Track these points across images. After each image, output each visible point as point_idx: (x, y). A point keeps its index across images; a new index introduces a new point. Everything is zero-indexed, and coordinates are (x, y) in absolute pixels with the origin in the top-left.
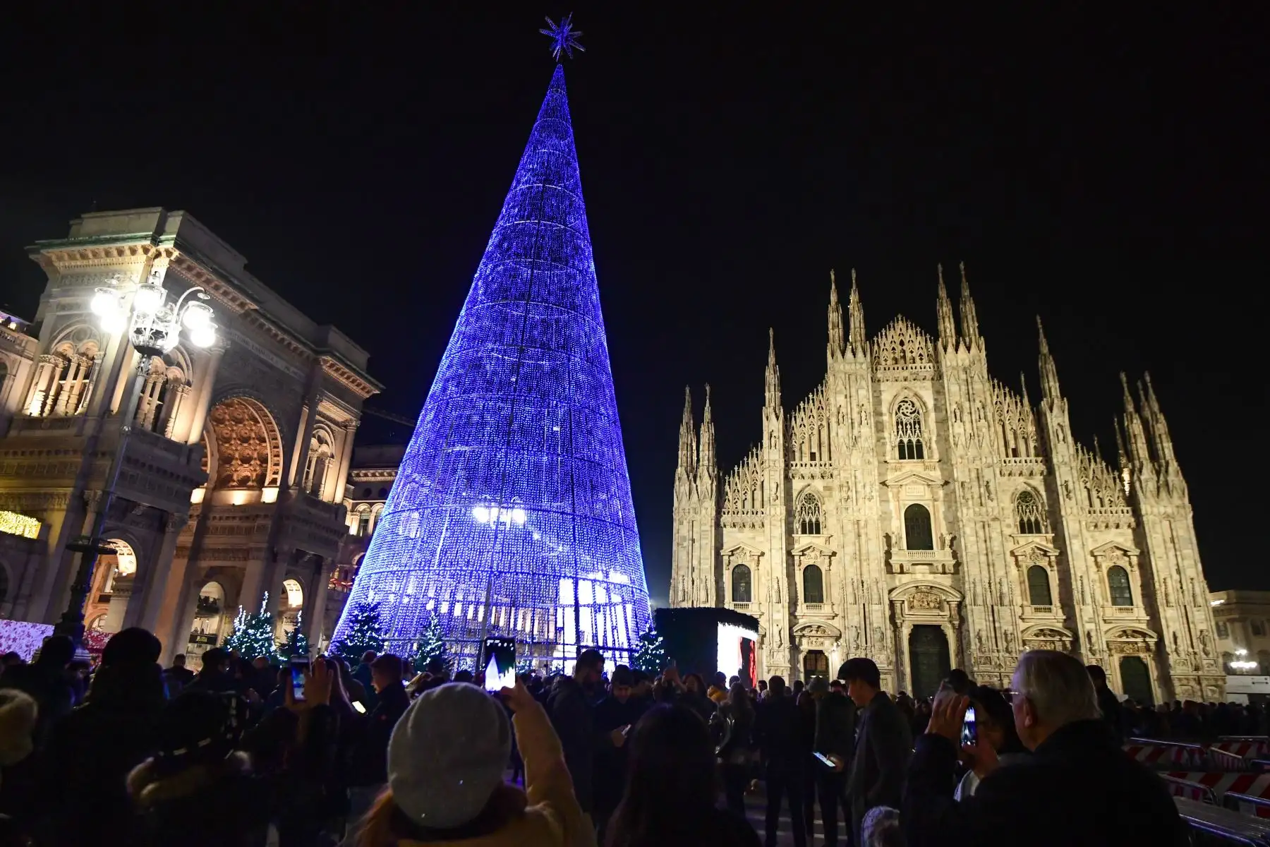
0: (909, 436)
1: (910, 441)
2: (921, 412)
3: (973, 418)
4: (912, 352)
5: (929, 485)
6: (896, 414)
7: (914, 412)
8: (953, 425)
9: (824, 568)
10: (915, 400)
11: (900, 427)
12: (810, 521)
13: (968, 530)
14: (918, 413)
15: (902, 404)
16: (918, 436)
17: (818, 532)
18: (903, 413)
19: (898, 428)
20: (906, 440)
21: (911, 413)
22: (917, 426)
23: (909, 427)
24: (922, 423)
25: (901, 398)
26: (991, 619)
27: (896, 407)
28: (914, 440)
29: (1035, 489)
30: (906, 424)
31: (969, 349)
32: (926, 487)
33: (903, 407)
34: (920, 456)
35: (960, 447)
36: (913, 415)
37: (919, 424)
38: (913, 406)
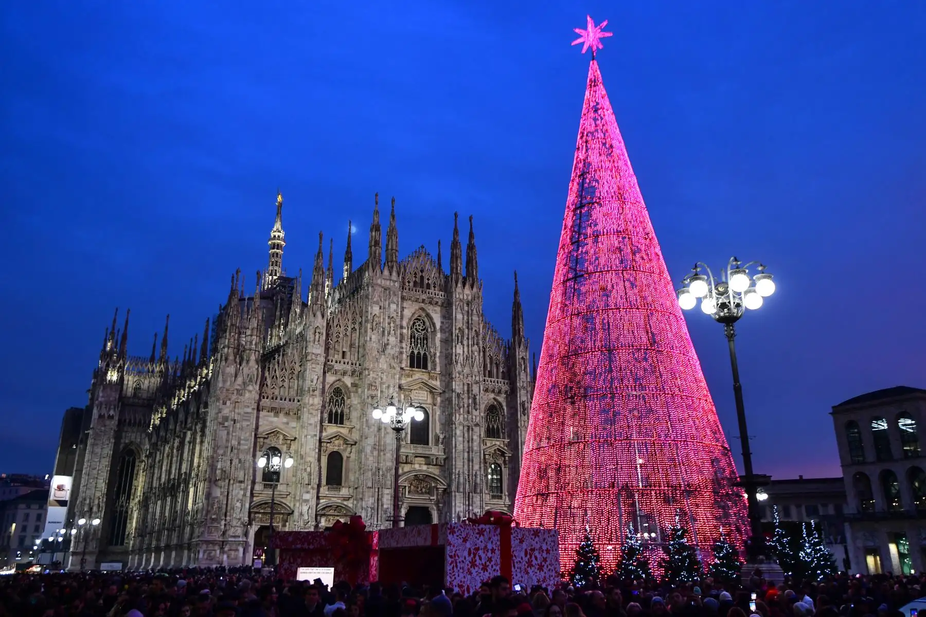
0: (419, 349)
1: (419, 353)
2: (429, 330)
3: (470, 343)
4: (428, 279)
5: (431, 392)
6: (411, 329)
7: (424, 330)
8: (456, 346)
9: (345, 455)
10: (426, 319)
11: (413, 340)
12: (336, 412)
13: (458, 432)
14: (427, 331)
15: (416, 321)
16: (425, 350)
17: (342, 423)
18: (416, 329)
19: (411, 341)
20: (416, 352)
21: (422, 330)
22: (425, 342)
23: (419, 341)
24: (430, 340)
25: (416, 316)
26: (467, 503)
27: (412, 323)
28: (422, 353)
29: (500, 404)
30: (418, 339)
31: (472, 287)
32: (429, 393)
33: (417, 324)
34: (425, 367)
35: (459, 364)
36: (423, 332)
37: (427, 341)
38: (424, 325)
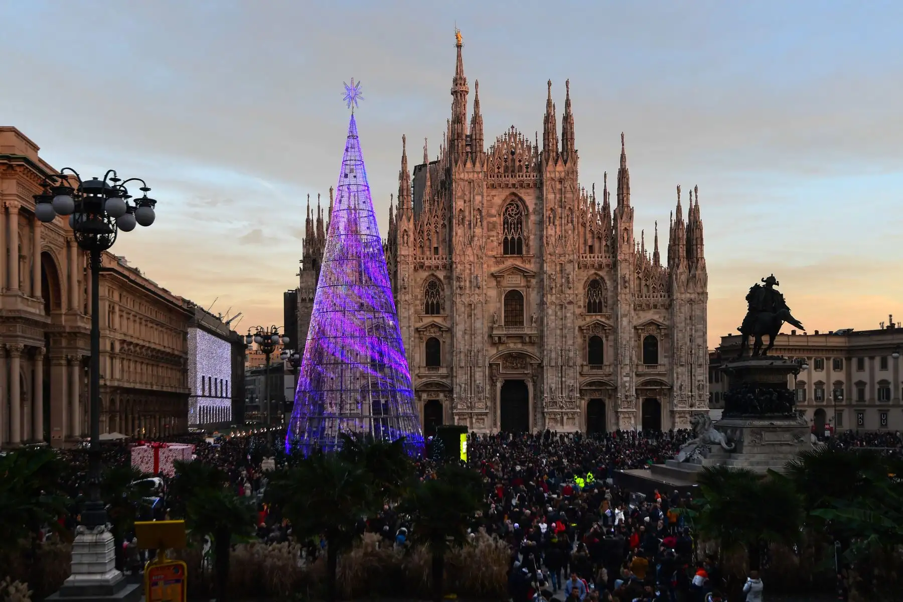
0: (513, 234)
1: (513, 238)
2: (523, 213)
3: (563, 222)
4: (520, 161)
5: (525, 275)
6: (504, 215)
7: (517, 214)
8: (547, 228)
9: (441, 341)
10: (519, 203)
11: (506, 226)
12: (432, 303)
13: (550, 312)
14: (521, 214)
15: (509, 206)
16: (519, 234)
17: (438, 313)
18: (509, 214)
19: (504, 228)
20: (509, 238)
21: (515, 215)
22: (519, 226)
23: (513, 226)
24: (524, 224)
25: (508, 201)
26: (560, 375)
27: (504, 209)
28: (516, 237)
29: (602, 278)
30: (511, 224)
31: (565, 162)
32: (522, 277)
33: (510, 209)
34: (520, 252)
35: (550, 246)
36: (517, 217)
37: (521, 224)
38: (517, 209)
